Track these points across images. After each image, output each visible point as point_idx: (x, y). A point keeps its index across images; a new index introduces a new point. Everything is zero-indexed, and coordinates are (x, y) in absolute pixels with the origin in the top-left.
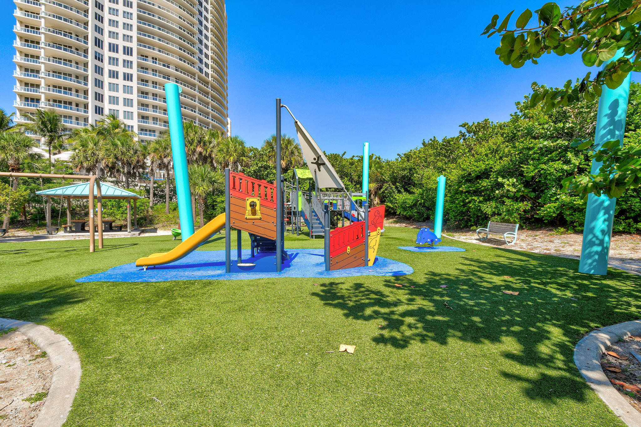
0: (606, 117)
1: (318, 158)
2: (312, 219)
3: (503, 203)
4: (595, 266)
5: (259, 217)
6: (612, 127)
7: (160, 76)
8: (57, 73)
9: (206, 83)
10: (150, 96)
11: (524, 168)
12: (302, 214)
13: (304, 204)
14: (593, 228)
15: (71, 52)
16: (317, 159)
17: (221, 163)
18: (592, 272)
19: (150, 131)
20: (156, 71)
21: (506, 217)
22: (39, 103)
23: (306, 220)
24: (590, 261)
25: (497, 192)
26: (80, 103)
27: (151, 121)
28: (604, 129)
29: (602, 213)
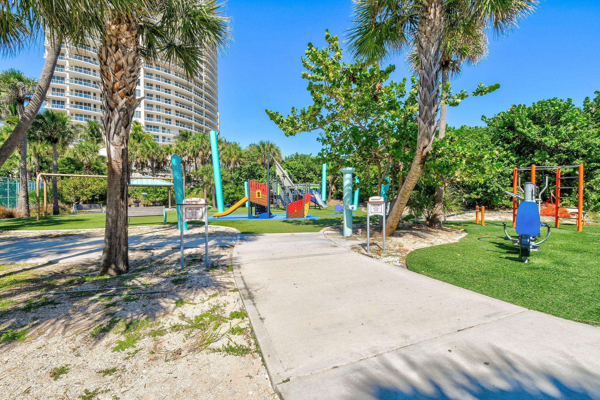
2: (285, 200)
5: (261, 198)
7: (162, 81)
8: (78, 80)
9: (200, 85)
10: (154, 97)
12: (279, 197)
13: (281, 191)
15: (90, 62)
17: (225, 162)
19: (154, 127)
20: (159, 76)
22: (64, 104)
23: (282, 200)
26: (97, 104)
27: (155, 118)
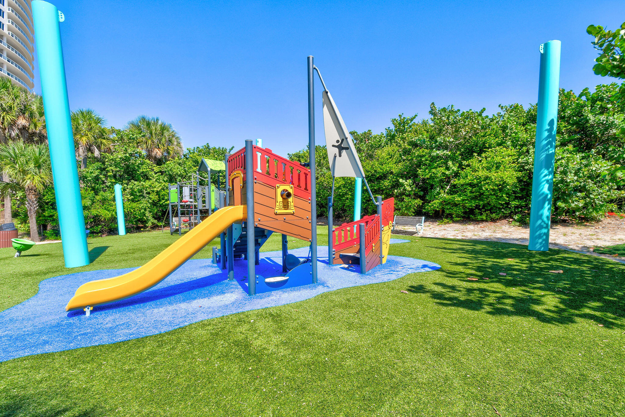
0: (547, 132)
1: (343, 140)
3: (402, 200)
4: (544, 244)
5: (291, 211)
6: (551, 139)
11: (420, 172)
14: (542, 215)
16: (340, 141)
18: (542, 249)
21: (406, 212)
24: (540, 241)
25: (396, 191)
28: (546, 140)
29: (547, 203)
